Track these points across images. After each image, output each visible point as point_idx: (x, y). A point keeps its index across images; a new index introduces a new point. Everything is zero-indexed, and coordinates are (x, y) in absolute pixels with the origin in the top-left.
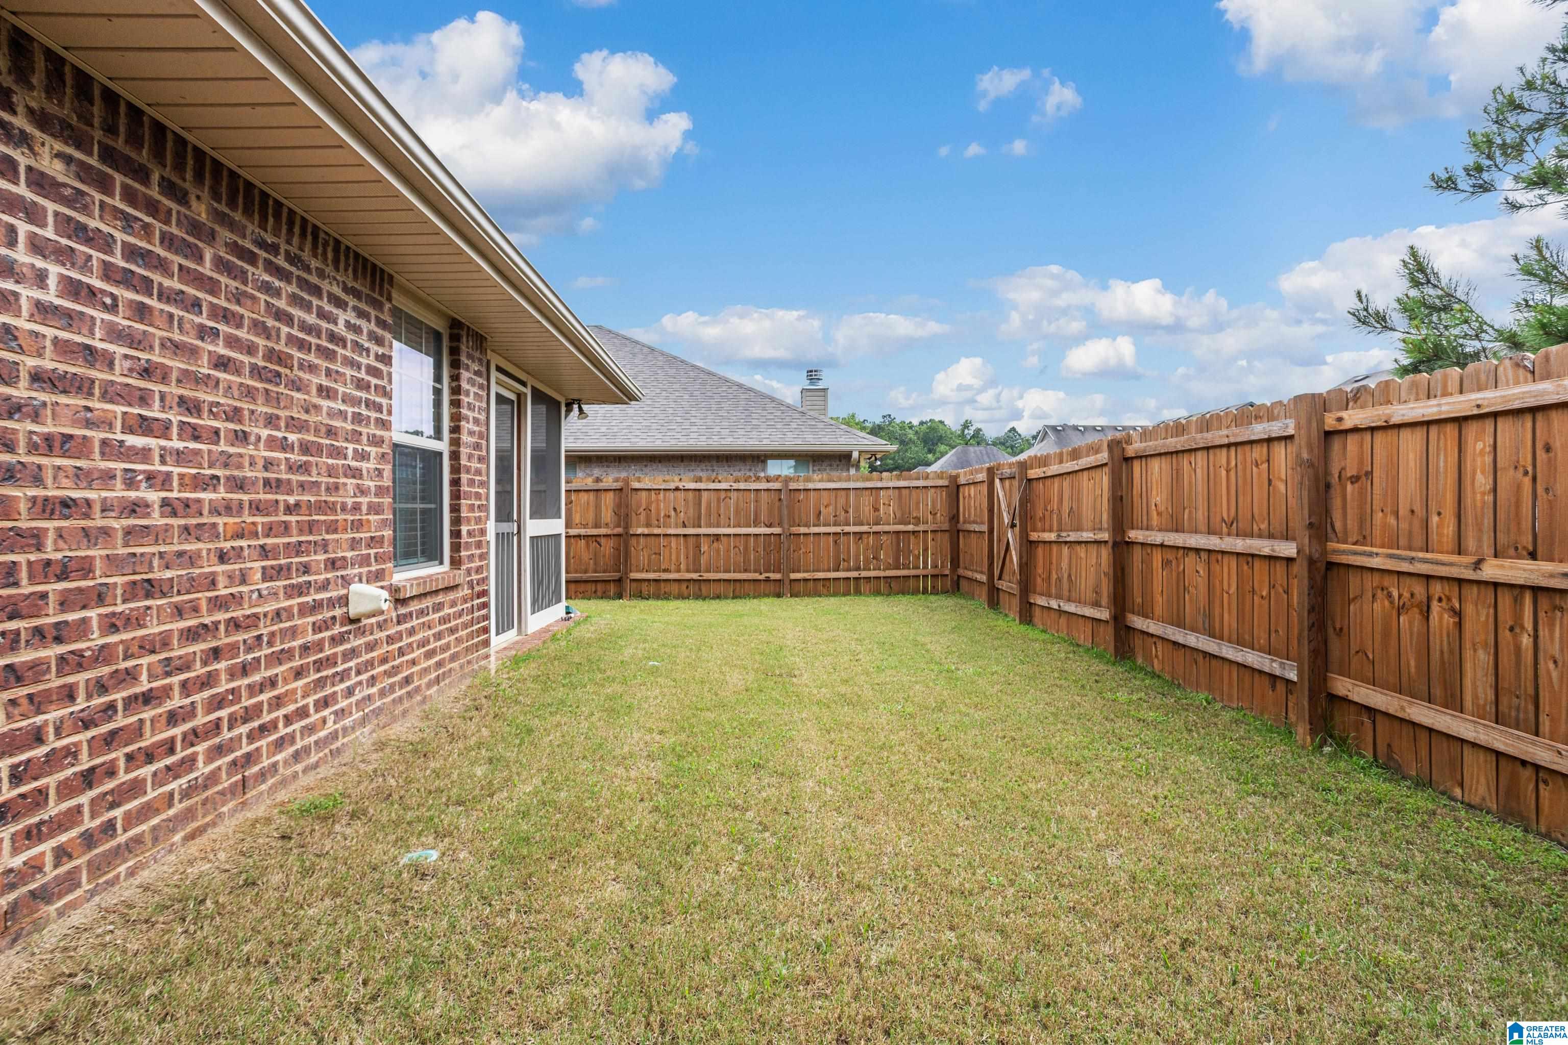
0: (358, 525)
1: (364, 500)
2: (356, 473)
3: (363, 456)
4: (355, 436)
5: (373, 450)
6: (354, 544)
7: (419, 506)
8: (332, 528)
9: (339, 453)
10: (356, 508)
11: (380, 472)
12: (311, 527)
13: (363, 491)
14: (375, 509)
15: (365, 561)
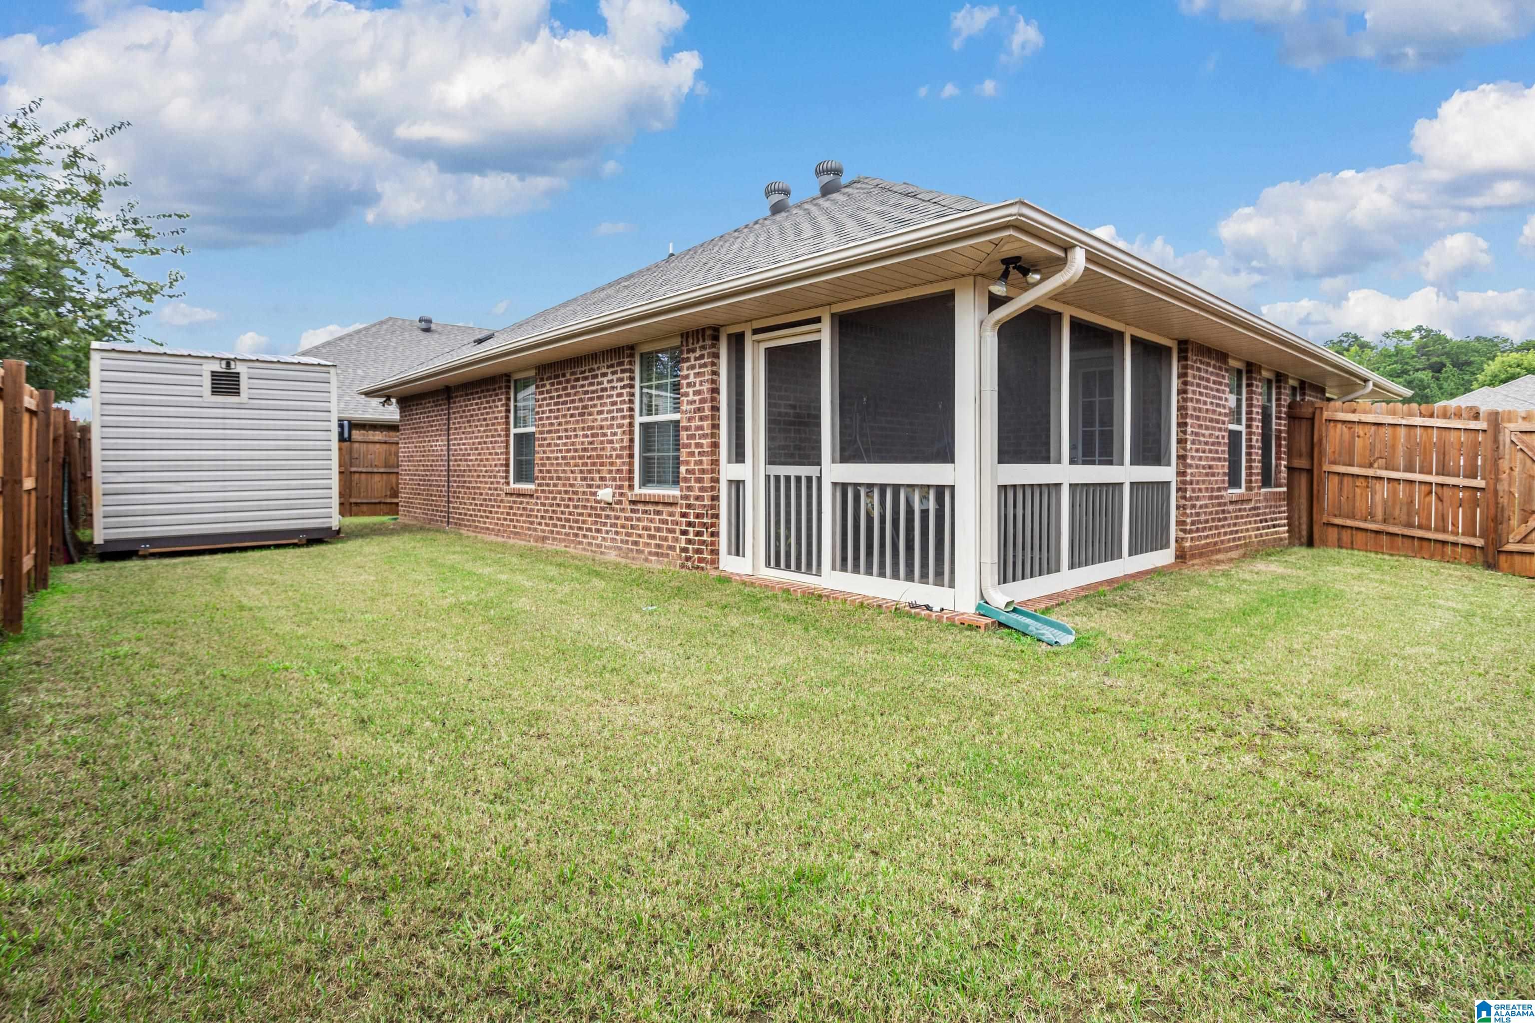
0: (612, 464)
1: (614, 453)
2: (611, 442)
3: (615, 434)
4: (611, 426)
5: (619, 431)
6: (610, 472)
7: (656, 454)
8: (602, 464)
9: (605, 435)
10: (611, 456)
11: (622, 440)
12: (594, 464)
13: (615, 449)
14: (619, 456)
15: (614, 479)
